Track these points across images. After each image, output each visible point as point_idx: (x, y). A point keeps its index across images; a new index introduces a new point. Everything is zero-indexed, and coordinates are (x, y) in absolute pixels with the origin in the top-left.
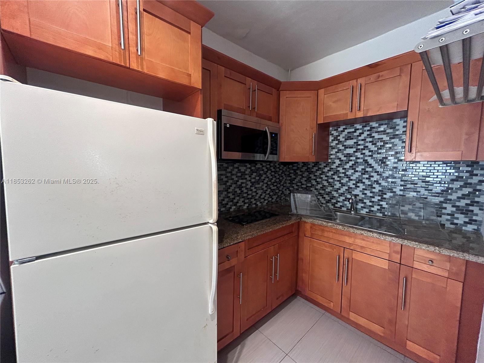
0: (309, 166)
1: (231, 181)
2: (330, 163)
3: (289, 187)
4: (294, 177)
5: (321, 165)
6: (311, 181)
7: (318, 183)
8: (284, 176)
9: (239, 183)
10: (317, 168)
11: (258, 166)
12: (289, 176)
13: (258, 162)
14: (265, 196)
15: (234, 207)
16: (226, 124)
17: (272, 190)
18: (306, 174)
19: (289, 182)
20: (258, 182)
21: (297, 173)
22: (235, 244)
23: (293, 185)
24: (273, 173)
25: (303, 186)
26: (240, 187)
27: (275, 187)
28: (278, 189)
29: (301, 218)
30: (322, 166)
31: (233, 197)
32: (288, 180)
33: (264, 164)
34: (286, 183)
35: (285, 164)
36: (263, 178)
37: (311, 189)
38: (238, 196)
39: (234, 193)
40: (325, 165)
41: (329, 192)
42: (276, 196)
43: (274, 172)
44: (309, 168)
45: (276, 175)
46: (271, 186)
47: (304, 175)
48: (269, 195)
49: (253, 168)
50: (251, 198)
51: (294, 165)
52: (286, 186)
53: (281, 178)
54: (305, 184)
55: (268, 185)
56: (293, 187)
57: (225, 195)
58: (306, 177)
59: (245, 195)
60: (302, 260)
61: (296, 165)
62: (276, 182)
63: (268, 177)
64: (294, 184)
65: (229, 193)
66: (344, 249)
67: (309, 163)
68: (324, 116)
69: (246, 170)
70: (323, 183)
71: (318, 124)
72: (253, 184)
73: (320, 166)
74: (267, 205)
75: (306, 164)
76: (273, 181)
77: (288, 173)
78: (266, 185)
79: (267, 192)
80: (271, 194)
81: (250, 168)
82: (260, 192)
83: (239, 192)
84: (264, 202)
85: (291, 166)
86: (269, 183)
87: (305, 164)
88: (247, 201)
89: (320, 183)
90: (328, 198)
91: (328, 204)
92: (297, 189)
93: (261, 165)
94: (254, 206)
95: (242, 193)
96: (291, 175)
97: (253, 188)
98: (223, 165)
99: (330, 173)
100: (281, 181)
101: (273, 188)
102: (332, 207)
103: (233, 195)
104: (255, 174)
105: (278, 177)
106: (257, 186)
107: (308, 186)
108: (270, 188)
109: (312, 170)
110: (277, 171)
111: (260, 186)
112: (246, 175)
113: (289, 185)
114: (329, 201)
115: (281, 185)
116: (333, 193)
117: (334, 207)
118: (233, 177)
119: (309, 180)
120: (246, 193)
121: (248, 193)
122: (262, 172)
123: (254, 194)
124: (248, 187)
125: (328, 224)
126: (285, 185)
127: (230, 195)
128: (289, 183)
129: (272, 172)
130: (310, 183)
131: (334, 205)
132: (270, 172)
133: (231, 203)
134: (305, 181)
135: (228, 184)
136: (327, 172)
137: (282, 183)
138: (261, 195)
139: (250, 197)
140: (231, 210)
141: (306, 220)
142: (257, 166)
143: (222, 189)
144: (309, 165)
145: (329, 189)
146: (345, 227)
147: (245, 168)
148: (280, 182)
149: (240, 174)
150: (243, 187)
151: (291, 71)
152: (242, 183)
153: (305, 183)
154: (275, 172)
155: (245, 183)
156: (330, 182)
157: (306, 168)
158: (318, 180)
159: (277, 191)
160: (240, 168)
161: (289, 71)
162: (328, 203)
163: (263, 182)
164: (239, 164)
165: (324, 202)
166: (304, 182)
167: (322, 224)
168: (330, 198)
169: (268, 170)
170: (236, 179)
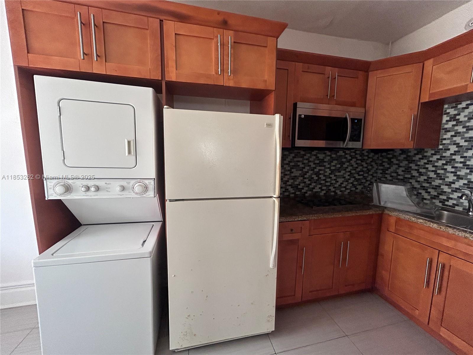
0: (409, 154)
1: (307, 168)
2: (442, 149)
3: (381, 177)
4: (388, 166)
5: (427, 152)
6: (411, 172)
7: (421, 174)
8: (375, 165)
9: (316, 170)
10: (420, 156)
11: (341, 153)
12: (381, 165)
13: (340, 150)
14: (347, 185)
15: (309, 193)
16: (301, 115)
17: (357, 180)
18: (405, 163)
19: (381, 171)
20: (339, 170)
21: (392, 162)
22: (299, 221)
23: (386, 176)
24: (359, 162)
25: (399, 177)
26: (317, 174)
27: (361, 177)
28: (365, 178)
29: (384, 211)
30: (429, 154)
31: (309, 182)
32: (379, 169)
33: (347, 152)
34: (377, 173)
35: (376, 151)
36: (345, 166)
37: (411, 181)
38: (315, 182)
39: (311, 179)
40: (433, 152)
41: (436, 186)
42: (362, 186)
43: (360, 160)
44: (409, 156)
45: (364, 164)
46: (356, 175)
47: (401, 164)
48: (352, 184)
49: (334, 156)
50: (330, 186)
51: (389, 152)
52: (376, 177)
53: (370, 167)
54: (402, 175)
55: (351, 173)
56: (386, 178)
57: (301, 180)
58: (403, 167)
59: (323, 182)
60: (382, 255)
61: (392, 152)
62: (363, 171)
63: (352, 166)
64: (387, 174)
65: (305, 178)
66: (439, 252)
67: (410, 150)
68: (430, 92)
69: (325, 158)
70: (428, 174)
71: (422, 103)
72: (332, 172)
73: (425, 154)
74: (348, 194)
75: (405, 152)
76: (358, 170)
77: (381, 162)
78: (349, 174)
79: (350, 181)
80: (355, 183)
81: (330, 156)
82: (340, 180)
83: (316, 178)
84: (345, 191)
85: (384, 154)
86: (353, 172)
87: (403, 151)
88: (324, 188)
89: (424, 174)
90: (434, 193)
91: (434, 201)
92: (390, 180)
93: (344, 152)
94: (333, 194)
95: (319, 179)
96: (384, 164)
97: (332, 176)
98: (300, 152)
99: (440, 163)
100: (369, 170)
101: (357, 177)
102: (440, 205)
103: (309, 180)
104: (336, 162)
105: (365, 165)
106: (337, 174)
107: (406, 178)
108: (354, 177)
109: (414, 159)
110: (364, 159)
111: (341, 173)
112: (325, 162)
113: (380, 175)
114: (435, 197)
115: (369, 175)
116: (442, 187)
117: (442, 205)
118: (310, 164)
119: (408, 170)
120: (324, 180)
121: (326, 180)
122: (344, 160)
123: (334, 182)
124: (327, 174)
125: (419, 220)
126: (375, 175)
127: (306, 180)
128: (381, 173)
129: (358, 160)
130: (409, 174)
131: (443, 202)
132: (355, 160)
133: (307, 189)
134: (403, 171)
135: (305, 170)
136: (435, 161)
137: (370, 173)
138: (342, 183)
139: (328, 184)
140: (306, 195)
141: (390, 213)
142: (338, 154)
143: (298, 175)
144: (410, 152)
145: (438, 182)
146: (441, 227)
147: (324, 155)
148: (368, 172)
149: (318, 161)
150: (320, 174)
151: (392, 43)
152: (320, 170)
153: (402, 173)
154: (362, 160)
155: (324, 170)
156: (439, 174)
157: (405, 156)
158: (421, 170)
159: (364, 181)
160: (319, 155)
161: (389, 44)
162: (435, 199)
163: (345, 170)
164: (317, 151)
165: (429, 197)
166: (400, 173)
167: (411, 220)
168: (438, 194)
169: (352, 158)
170: (313, 166)
